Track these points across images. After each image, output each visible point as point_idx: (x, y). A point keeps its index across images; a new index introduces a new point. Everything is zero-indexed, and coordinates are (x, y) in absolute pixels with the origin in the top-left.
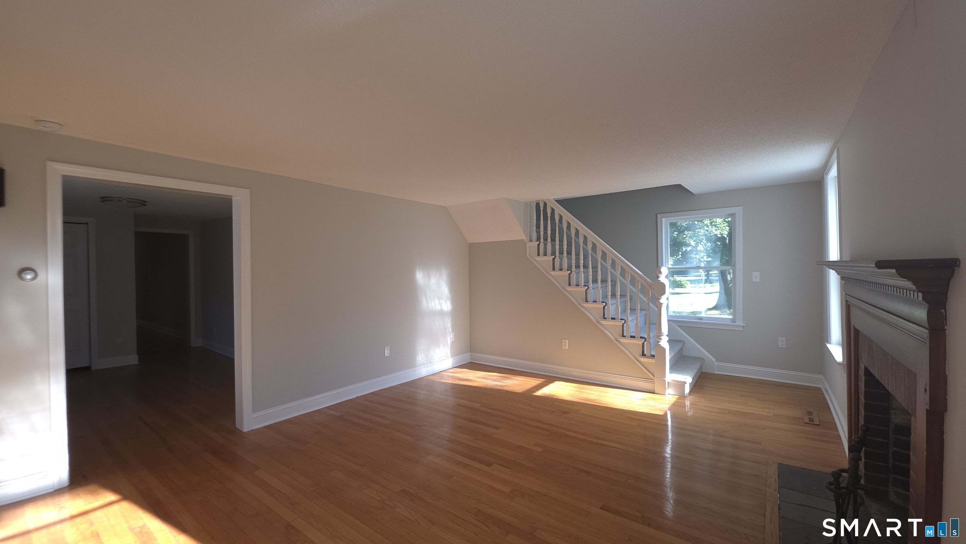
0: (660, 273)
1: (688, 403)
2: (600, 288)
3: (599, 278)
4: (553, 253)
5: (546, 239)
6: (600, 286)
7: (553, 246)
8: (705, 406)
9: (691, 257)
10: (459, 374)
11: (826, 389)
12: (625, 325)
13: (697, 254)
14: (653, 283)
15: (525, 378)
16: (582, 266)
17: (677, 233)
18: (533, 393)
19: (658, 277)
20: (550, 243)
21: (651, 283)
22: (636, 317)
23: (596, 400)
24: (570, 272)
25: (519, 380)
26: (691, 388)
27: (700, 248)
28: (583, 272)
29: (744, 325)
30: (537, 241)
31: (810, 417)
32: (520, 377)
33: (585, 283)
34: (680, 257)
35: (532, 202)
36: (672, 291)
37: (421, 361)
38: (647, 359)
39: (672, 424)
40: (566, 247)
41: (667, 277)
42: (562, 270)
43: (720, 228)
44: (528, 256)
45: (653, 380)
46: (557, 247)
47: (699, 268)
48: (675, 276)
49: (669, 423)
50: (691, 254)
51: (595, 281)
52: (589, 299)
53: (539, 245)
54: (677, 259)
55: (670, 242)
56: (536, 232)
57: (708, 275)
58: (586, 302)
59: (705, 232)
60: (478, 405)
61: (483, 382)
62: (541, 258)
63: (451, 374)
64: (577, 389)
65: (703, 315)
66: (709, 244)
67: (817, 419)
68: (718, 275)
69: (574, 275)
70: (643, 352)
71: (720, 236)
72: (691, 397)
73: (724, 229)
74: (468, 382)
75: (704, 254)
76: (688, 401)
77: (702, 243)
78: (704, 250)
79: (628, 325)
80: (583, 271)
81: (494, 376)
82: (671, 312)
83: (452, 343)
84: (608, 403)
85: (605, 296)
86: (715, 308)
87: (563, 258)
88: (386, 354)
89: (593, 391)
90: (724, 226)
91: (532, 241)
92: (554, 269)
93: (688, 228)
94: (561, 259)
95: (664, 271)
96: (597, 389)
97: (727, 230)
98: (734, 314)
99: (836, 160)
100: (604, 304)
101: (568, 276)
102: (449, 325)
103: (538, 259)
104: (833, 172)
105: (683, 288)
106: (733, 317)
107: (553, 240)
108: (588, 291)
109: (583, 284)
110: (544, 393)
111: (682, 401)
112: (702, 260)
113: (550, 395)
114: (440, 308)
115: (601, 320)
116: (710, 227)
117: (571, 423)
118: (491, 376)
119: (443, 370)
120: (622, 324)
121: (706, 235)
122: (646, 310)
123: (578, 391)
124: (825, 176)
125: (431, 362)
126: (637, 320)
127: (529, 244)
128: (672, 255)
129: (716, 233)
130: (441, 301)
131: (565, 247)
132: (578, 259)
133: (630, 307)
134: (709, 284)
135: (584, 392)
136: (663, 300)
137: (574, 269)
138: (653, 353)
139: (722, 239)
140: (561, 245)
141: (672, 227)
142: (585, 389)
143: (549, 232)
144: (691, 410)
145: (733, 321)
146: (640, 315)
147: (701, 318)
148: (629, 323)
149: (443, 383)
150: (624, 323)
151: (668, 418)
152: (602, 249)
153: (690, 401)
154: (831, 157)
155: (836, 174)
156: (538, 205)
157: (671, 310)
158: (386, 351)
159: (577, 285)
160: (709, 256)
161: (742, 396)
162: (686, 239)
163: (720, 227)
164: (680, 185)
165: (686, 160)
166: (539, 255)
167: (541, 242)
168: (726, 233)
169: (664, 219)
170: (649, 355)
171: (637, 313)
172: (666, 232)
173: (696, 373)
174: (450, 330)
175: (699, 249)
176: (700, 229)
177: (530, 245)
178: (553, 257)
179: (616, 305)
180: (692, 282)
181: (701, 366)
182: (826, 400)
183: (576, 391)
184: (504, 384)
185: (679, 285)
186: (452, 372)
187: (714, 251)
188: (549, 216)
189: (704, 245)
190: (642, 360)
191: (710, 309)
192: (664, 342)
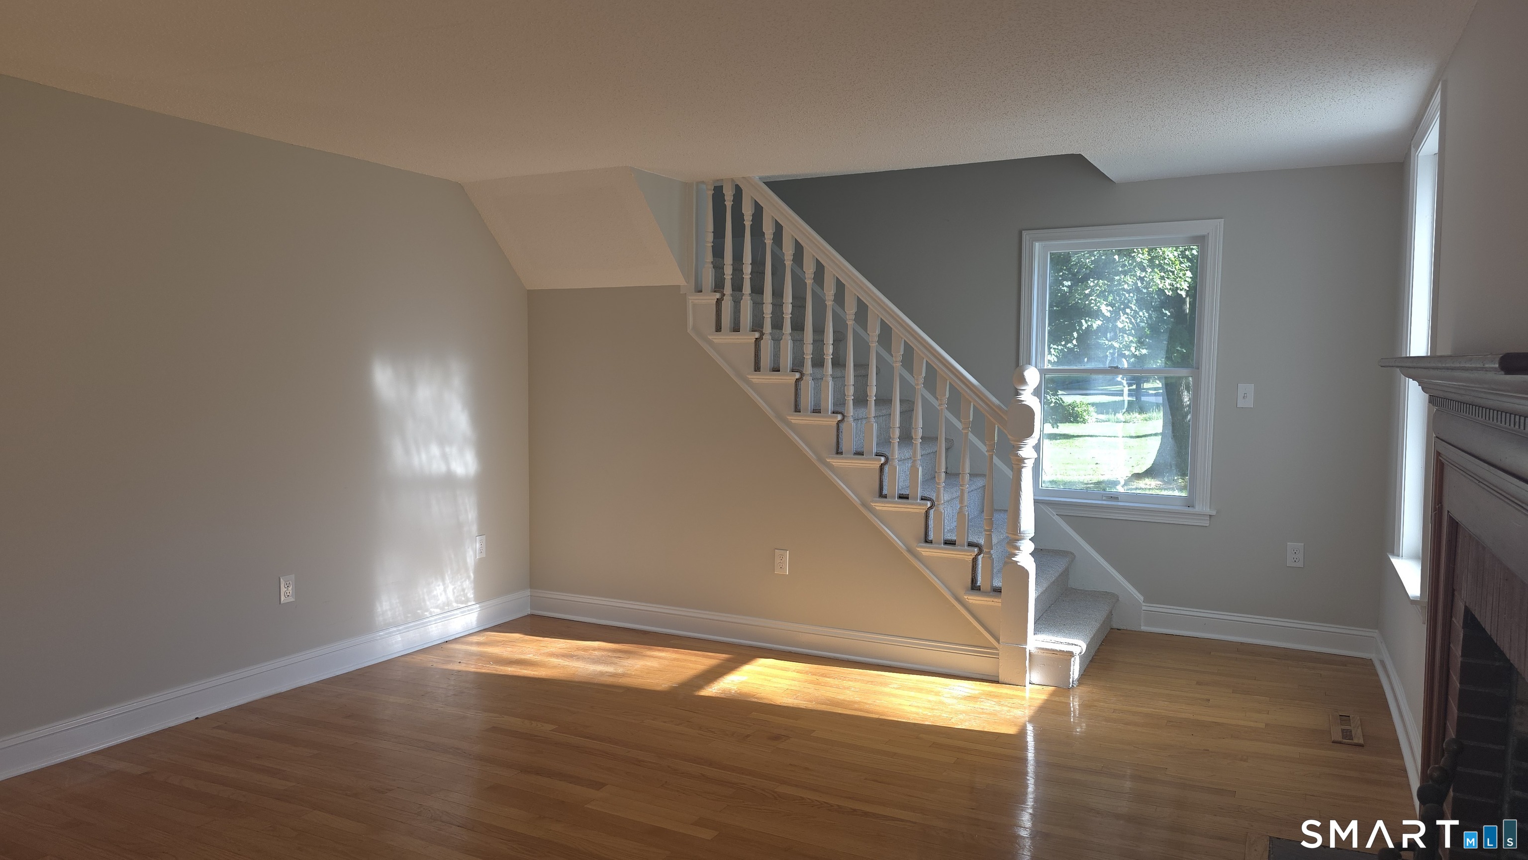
0: (1023, 381)
1: (1076, 704)
2: (873, 420)
3: (873, 391)
4: (757, 326)
5: (737, 287)
6: (873, 414)
7: (758, 305)
8: (1115, 711)
9: (1099, 346)
10: (498, 646)
11: (1382, 663)
12: (932, 512)
13: (1114, 338)
14: (1003, 406)
15: (677, 653)
16: (830, 361)
17: (1069, 283)
18: (695, 691)
19: (1017, 393)
20: (749, 298)
21: (999, 407)
22: (959, 493)
23: (855, 702)
24: (797, 375)
25: (660, 658)
26: (1083, 669)
27: (1123, 322)
28: (833, 378)
29: (1214, 513)
30: (715, 292)
31: (1343, 727)
32: (663, 651)
33: (835, 404)
34: (1075, 346)
35: (703, 182)
36: (1049, 429)
37: (389, 613)
38: (985, 599)
39: (1035, 756)
40: (790, 311)
41: (1037, 392)
42: (779, 371)
43: (1171, 274)
44: (689, 330)
45: (996, 649)
46: (768, 309)
47: (1115, 370)
48: (1060, 392)
49: (1031, 755)
50: (1098, 338)
51: (861, 400)
52: (844, 447)
53: (719, 302)
54: (1066, 350)
55: (1051, 306)
56: (711, 266)
57: (1137, 393)
58: (838, 453)
59: (1136, 284)
60: (549, 727)
61: (563, 667)
62: (726, 338)
63: (474, 649)
64: (810, 677)
65: (1120, 489)
66: (1144, 314)
67: (1359, 730)
68: (1161, 391)
69: (808, 384)
70: (974, 580)
71: (1170, 293)
72: (1084, 689)
73: (1180, 277)
74: (523, 667)
75: (1131, 338)
76: (1077, 700)
77: (1128, 311)
78: (1132, 329)
79: (939, 515)
80: (831, 375)
81: (595, 649)
82: (1044, 482)
83: (480, 566)
84: (886, 710)
85: (885, 441)
86: (1149, 473)
87: (781, 339)
88: (283, 598)
89: (849, 680)
90: (1181, 270)
91: (701, 292)
92: (757, 368)
93: (1096, 273)
94: (777, 340)
95: (1032, 376)
96: (860, 674)
97: (1187, 279)
98: (1191, 488)
99: (1439, 113)
100: (883, 459)
101: (794, 385)
102: (470, 516)
103: (718, 339)
104: (1431, 143)
105: (1078, 422)
106: (1190, 493)
107: (757, 290)
108: (843, 426)
109: (830, 408)
110: (724, 690)
111: (1062, 699)
112: (1127, 353)
113: (740, 694)
114: (443, 468)
115: (873, 502)
116: (1149, 270)
117: (790, 765)
118: (585, 649)
119: (453, 637)
120: (924, 511)
121: (1138, 290)
122: (984, 475)
123: (811, 682)
124: (1413, 149)
125: (418, 618)
126: (962, 501)
127: (694, 299)
128: (1055, 338)
129: (1160, 286)
130: (447, 449)
131: (788, 309)
132: (819, 342)
133: (947, 468)
134: (1140, 413)
135: (826, 685)
136: (1027, 451)
137: (808, 368)
138: (997, 583)
139: (1175, 301)
140: (778, 306)
141: (1059, 267)
142: (829, 677)
143: (747, 269)
144: (1083, 720)
145: (1189, 502)
146: (970, 489)
147: (1114, 497)
148: (941, 508)
149: (451, 672)
150: (931, 507)
151: (1027, 742)
152: (881, 316)
153: (1080, 699)
154: (1426, 108)
155: (1436, 149)
156: (718, 192)
157: (1049, 475)
158: (283, 590)
159: (817, 411)
160: (1141, 343)
161: (1199, 683)
162: (1091, 298)
163: (1173, 272)
164: (1080, 156)
165: (1096, 89)
166: (718, 329)
167: (724, 295)
168: (1185, 286)
169: (1037, 245)
170: (989, 588)
171: (961, 483)
172: (1043, 277)
173: (1098, 631)
174: (474, 529)
175: (1120, 325)
176: (1125, 273)
177: (696, 301)
178: (757, 335)
179: (910, 461)
180: (1101, 408)
181: (1111, 613)
182: (1381, 687)
183: (806, 681)
184: (620, 670)
185: (1071, 415)
186: (479, 644)
187: (1154, 328)
188: (748, 223)
189: (1131, 316)
190: (971, 601)
191: (1138, 476)
192: (1025, 558)
